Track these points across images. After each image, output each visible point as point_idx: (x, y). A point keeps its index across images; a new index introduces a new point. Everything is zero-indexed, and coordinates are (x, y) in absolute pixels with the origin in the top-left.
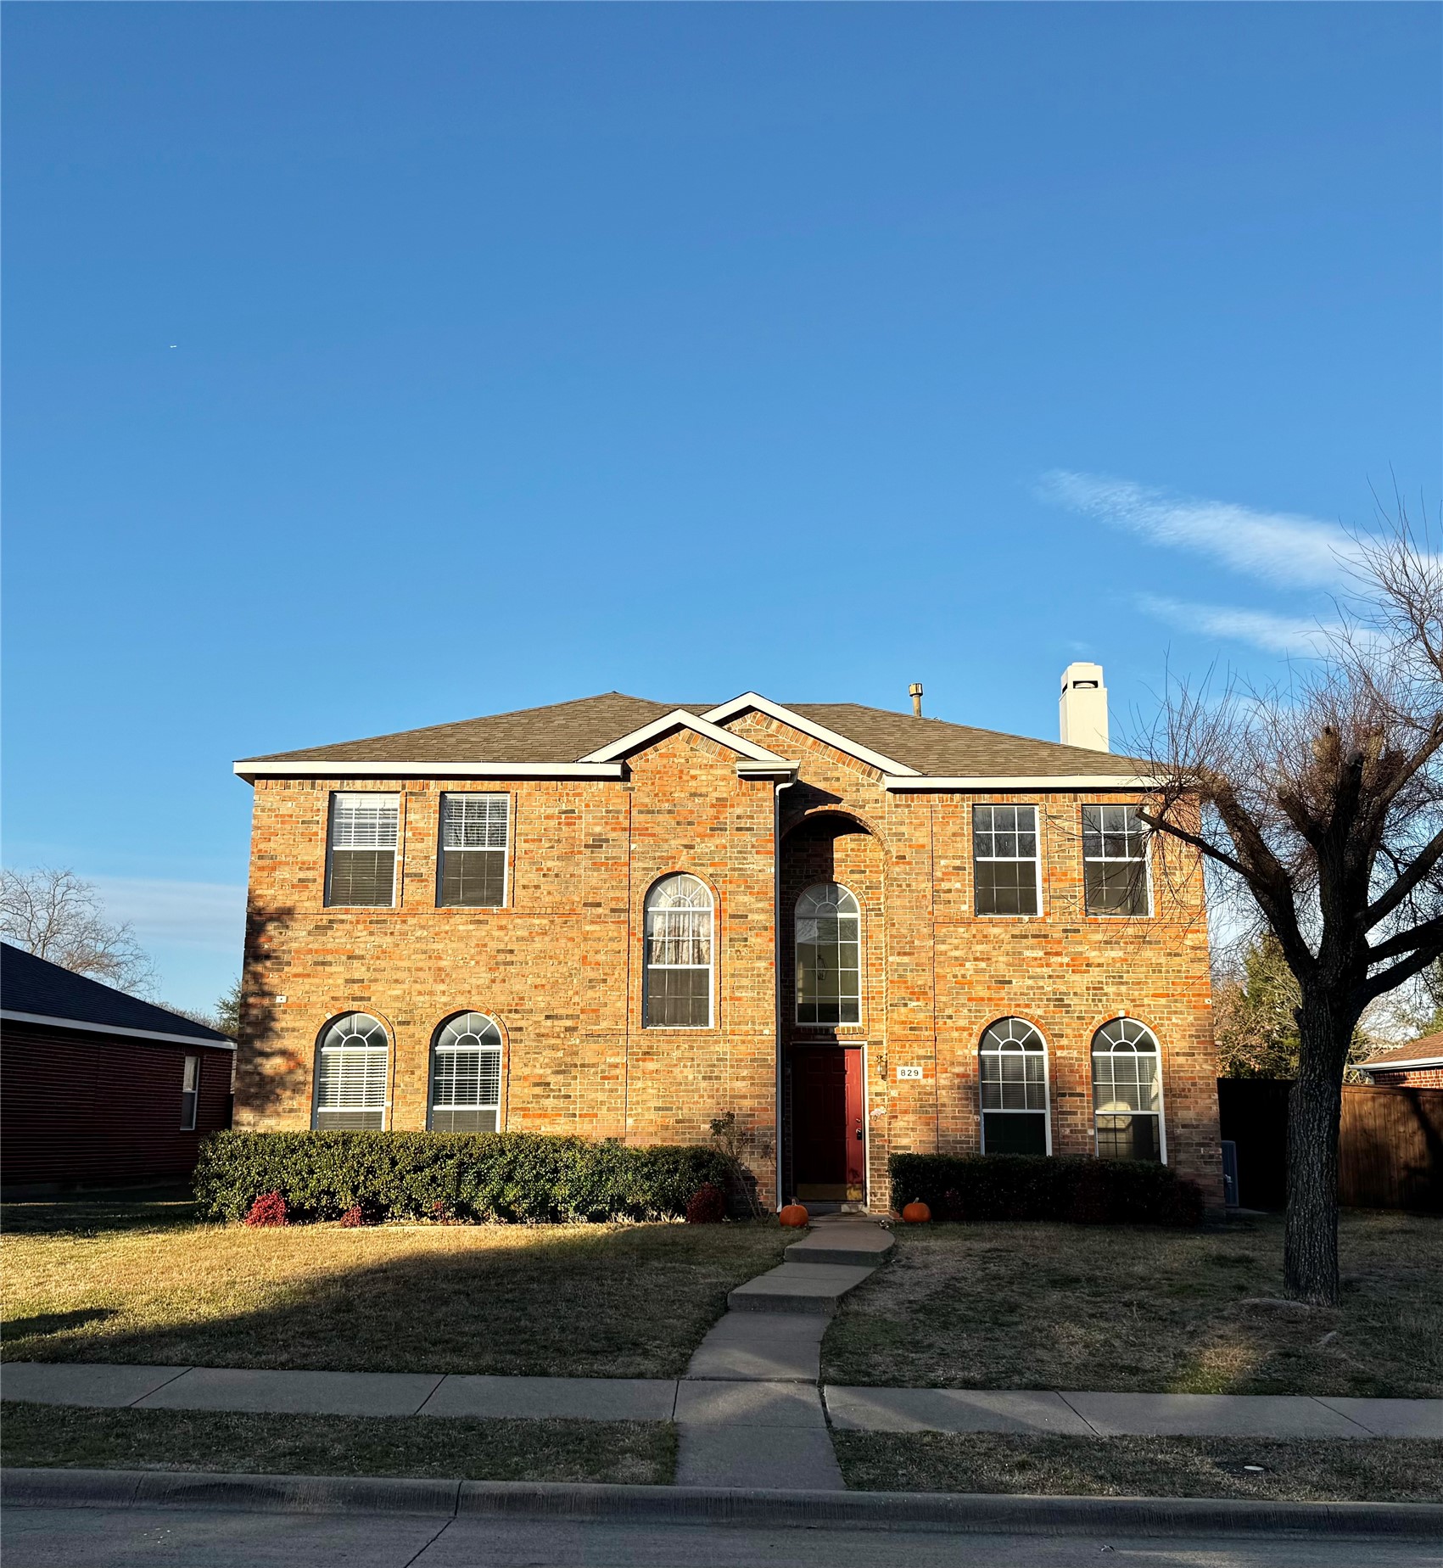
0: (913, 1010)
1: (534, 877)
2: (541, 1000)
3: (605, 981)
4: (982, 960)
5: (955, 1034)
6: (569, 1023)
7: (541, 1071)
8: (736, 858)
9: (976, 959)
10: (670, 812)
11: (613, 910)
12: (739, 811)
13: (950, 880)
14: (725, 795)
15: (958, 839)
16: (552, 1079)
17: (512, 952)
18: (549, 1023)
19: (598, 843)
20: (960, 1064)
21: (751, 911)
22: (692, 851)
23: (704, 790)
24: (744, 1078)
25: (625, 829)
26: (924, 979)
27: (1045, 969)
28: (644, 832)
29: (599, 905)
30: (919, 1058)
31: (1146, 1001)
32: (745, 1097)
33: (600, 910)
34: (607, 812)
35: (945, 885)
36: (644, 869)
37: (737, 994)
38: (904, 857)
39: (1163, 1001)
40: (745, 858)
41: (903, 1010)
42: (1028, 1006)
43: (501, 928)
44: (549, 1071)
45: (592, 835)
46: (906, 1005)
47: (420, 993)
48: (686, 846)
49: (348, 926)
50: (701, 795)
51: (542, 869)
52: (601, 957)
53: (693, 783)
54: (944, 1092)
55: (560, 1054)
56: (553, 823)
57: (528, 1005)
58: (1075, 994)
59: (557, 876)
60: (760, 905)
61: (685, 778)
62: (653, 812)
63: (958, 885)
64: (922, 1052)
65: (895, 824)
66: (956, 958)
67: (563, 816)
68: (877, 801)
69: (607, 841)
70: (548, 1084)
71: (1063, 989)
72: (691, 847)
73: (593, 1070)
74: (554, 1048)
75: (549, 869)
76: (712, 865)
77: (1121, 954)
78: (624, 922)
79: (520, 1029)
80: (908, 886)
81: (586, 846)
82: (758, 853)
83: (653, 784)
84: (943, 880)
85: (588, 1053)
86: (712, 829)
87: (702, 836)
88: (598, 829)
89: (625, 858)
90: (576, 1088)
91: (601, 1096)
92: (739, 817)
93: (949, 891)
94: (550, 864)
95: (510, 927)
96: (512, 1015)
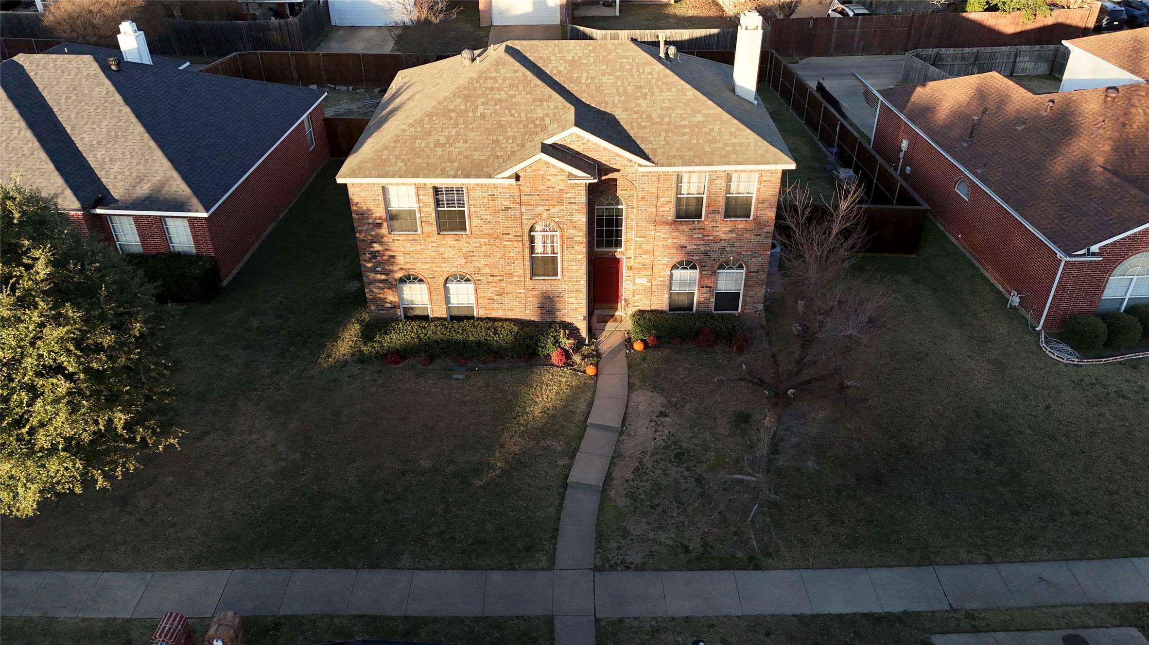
0: (644, 259)
1: (479, 222)
2: (487, 270)
3: (514, 263)
4: (675, 238)
5: (661, 267)
6: (501, 278)
7: (491, 295)
8: (569, 215)
9: (673, 238)
10: (538, 195)
11: (515, 236)
12: (569, 195)
13: (664, 207)
14: (563, 188)
15: (670, 189)
16: (495, 297)
17: (473, 252)
18: (492, 278)
19: (507, 209)
20: (661, 277)
21: (576, 236)
22: (548, 212)
23: (553, 186)
24: (573, 297)
25: (518, 203)
26: (651, 247)
27: (702, 242)
28: (527, 204)
29: (509, 234)
30: (645, 276)
31: (743, 253)
32: (573, 304)
33: (510, 236)
34: (510, 196)
35: (661, 209)
36: (528, 219)
37: (570, 268)
38: (644, 198)
39: (750, 253)
40: (573, 215)
41: (639, 258)
42: (693, 256)
43: (467, 243)
44: (494, 295)
45: (503, 205)
46: (641, 257)
47: (436, 267)
48: (546, 210)
49: (401, 242)
50: (552, 188)
51: (482, 219)
52: (512, 254)
53: (548, 183)
54: (654, 287)
55: (498, 289)
56: (486, 200)
57: (482, 271)
58: (713, 251)
59: (489, 222)
60: (579, 234)
61: (545, 180)
62: (531, 195)
63: (668, 209)
64: (646, 274)
65: (641, 184)
66: (664, 238)
67: (490, 197)
68: (633, 173)
69: (511, 208)
70: (494, 299)
71: (709, 249)
72: (549, 210)
73: (511, 295)
74: (495, 287)
75: (486, 219)
76: (558, 217)
77: (735, 235)
78: (520, 241)
79: (480, 280)
80: (645, 210)
81: (501, 210)
82: (578, 213)
83: (530, 183)
84: (661, 207)
85: (509, 288)
86: (557, 202)
87: (553, 206)
88: (506, 203)
89: (518, 215)
90: (506, 300)
91: (515, 304)
92: (570, 198)
93: (664, 211)
94: (486, 217)
95: (471, 242)
96: (476, 275)
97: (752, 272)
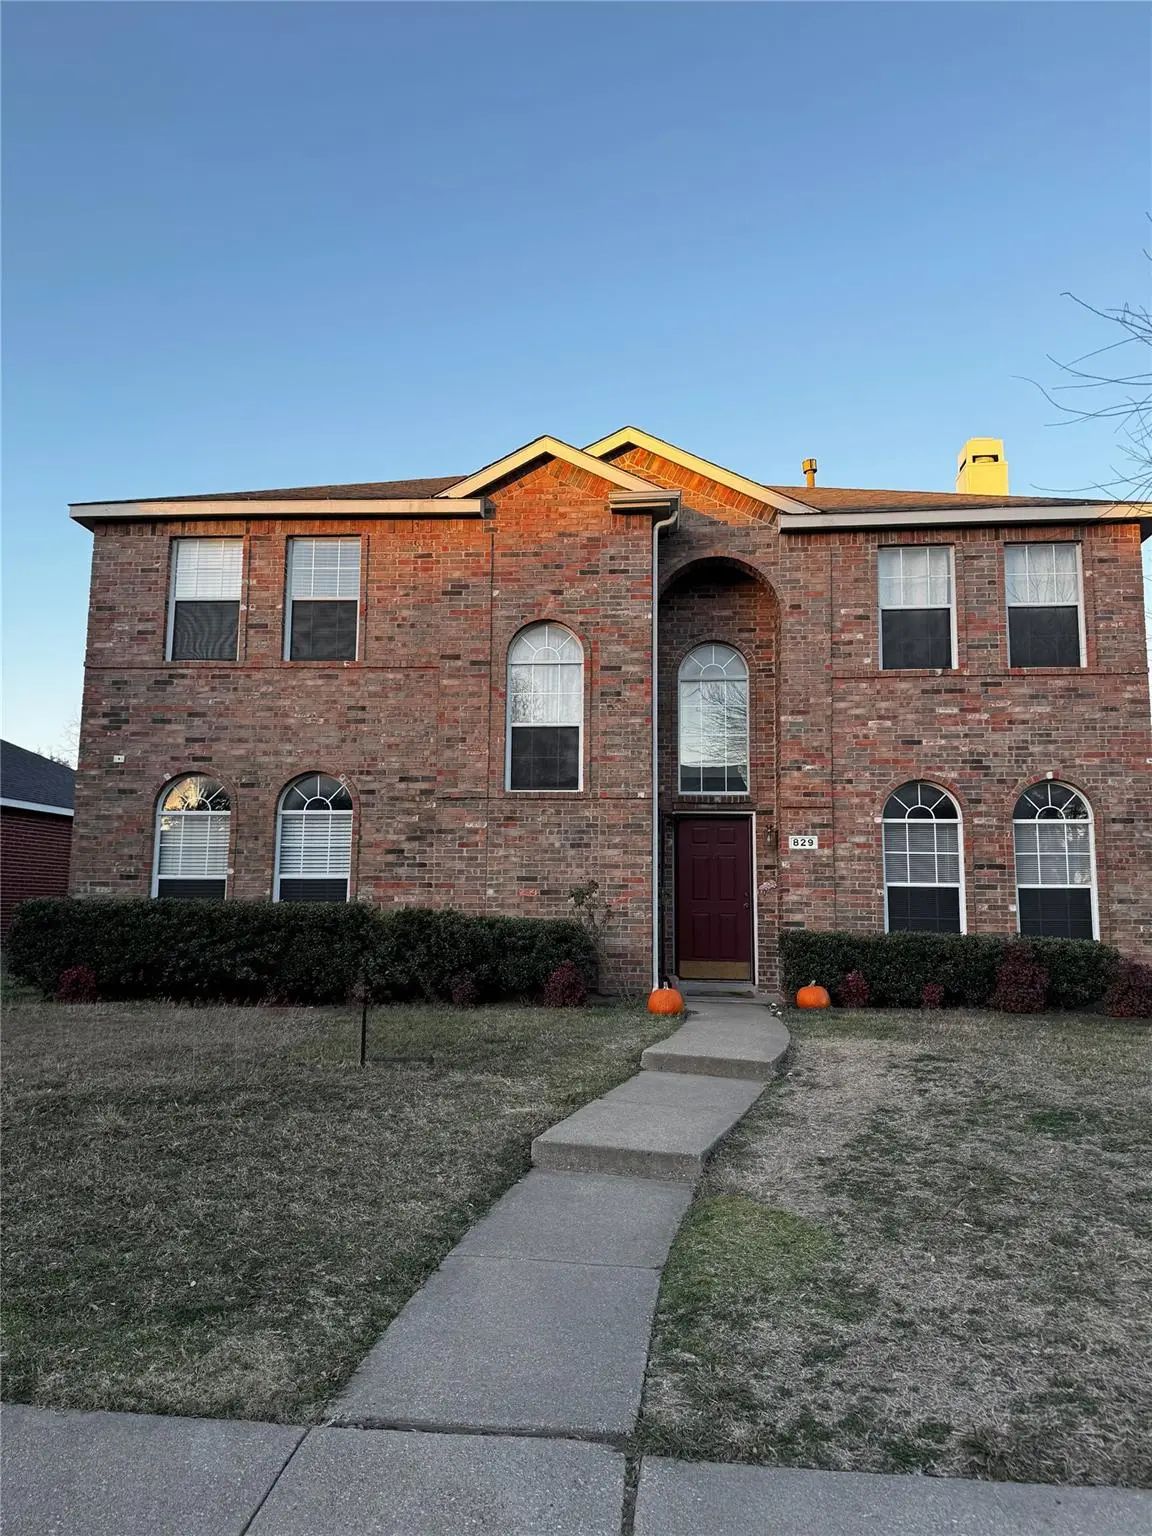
0: (807, 774)
1: (386, 628)
2: (394, 762)
3: (463, 740)
4: (888, 718)
5: (856, 800)
6: (424, 786)
7: (395, 837)
8: (609, 604)
9: (880, 717)
10: (536, 554)
11: (474, 663)
12: (612, 551)
13: (850, 631)
14: (597, 535)
15: (861, 585)
16: (406, 846)
17: (363, 708)
18: (403, 785)
19: (457, 590)
20: (861, 833)
21: (626, 662)
22: (560, 597)
23: (573, 530)
24: (615, 846)
25: (486, 574)
26: (820, 740)
27: (960, 728)
28: (508, 577)
29: (457, 657)
30: (814, 826)
31: (1078, 761)
32: (617, 867)
33: (459, 663)
34: (467, 555)
35: (845, 637)
36: (508, 618)
37: (609, 753)
38: (799, 607)
39: (1096, 761)
40: (619, 604)
41: (796, 774)
42: (940, 769)
43: (352, 683)
44: (403, 837)
45: (450, 580)
46: (799, 769)
47: (265, 753)
48: (554, 592)
49: (186, 682)
50: (570, 535)
51: (396, 619)
52: (461, 714)
53: (562, 522)
54: (842, 864)
55: (416, 818)
56: (409, 569)
57: (381, 765)
58: (996, 754)
59: (412, 626)
60: (635, 655)
61: (553, 516)
62: (518, 555)
63: (860, 636)
64: (817, 820)
65: (789, 570)
66: (857, 717)
67: (419, 561)
68: (769, 546)
69: (466, 587)
70: (402, 851)
71: (981, 749)
72: (560, 593)
73: (450, 837)
74: (409, 812)
75: (404, 619)
76: (581, 612)
77: (1048, 709)
78: (484, 676)
79: (372, 792)
80: (804, 638)
81: (445, 593)
82: (633, 597)
83: (517, 524)
84: (842, 631)
85: (446, 817)
86: (582, 573)
87: (571, 580)
88: (457, 574)
89: (485, 605)
90: (434, 854)
91: (459, 865)
92: (612, 558)
93: (850, 643)
94: (405, 613)
95: (362, 682)
96: (363, 777)
97: (1114, 821)
